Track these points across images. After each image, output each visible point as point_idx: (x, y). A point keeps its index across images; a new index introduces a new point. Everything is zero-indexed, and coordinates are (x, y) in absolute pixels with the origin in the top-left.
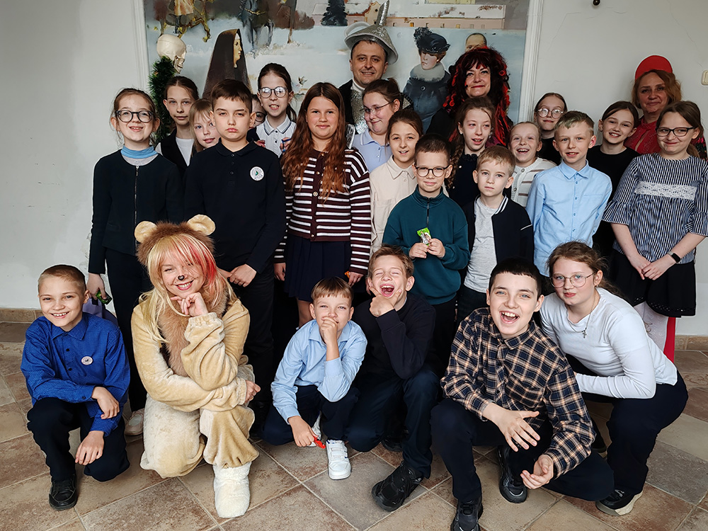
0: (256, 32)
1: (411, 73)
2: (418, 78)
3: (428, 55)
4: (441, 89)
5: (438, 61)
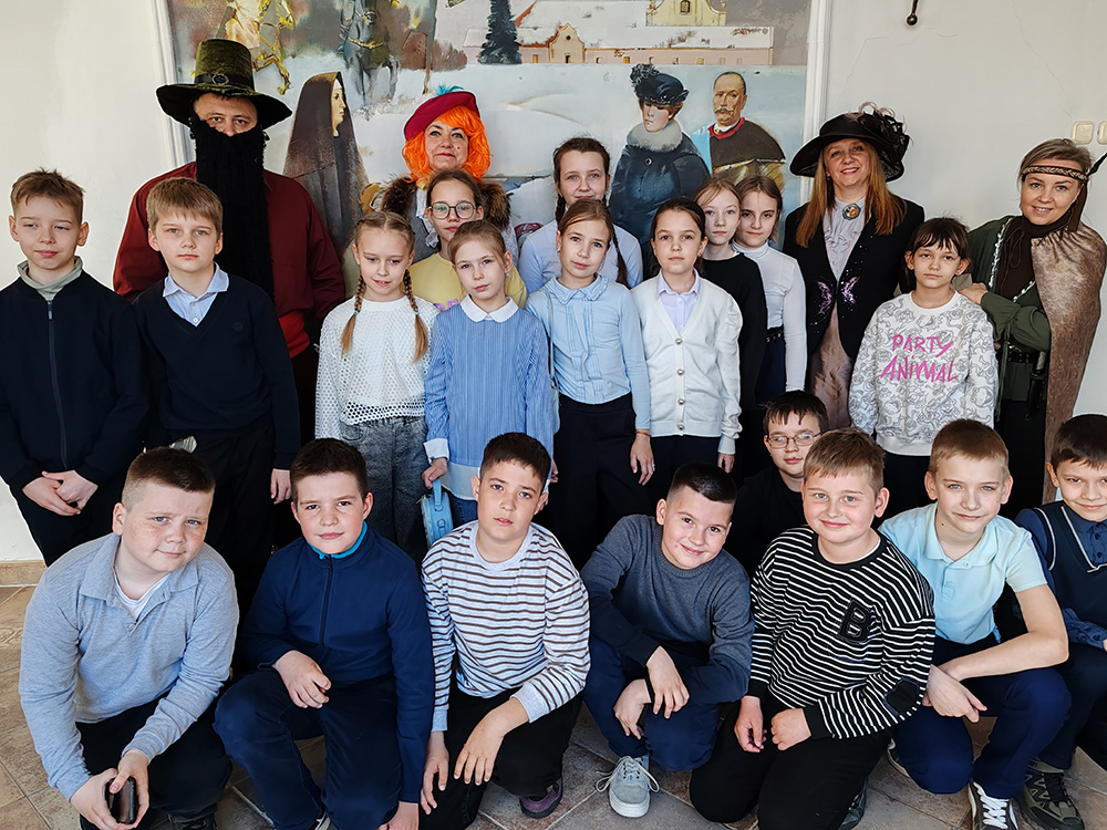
0: (369, 75)
1: (629, 137)
2: (641, 144)
3: (654, 108)
4: (677, 163)
5: (670, 117)
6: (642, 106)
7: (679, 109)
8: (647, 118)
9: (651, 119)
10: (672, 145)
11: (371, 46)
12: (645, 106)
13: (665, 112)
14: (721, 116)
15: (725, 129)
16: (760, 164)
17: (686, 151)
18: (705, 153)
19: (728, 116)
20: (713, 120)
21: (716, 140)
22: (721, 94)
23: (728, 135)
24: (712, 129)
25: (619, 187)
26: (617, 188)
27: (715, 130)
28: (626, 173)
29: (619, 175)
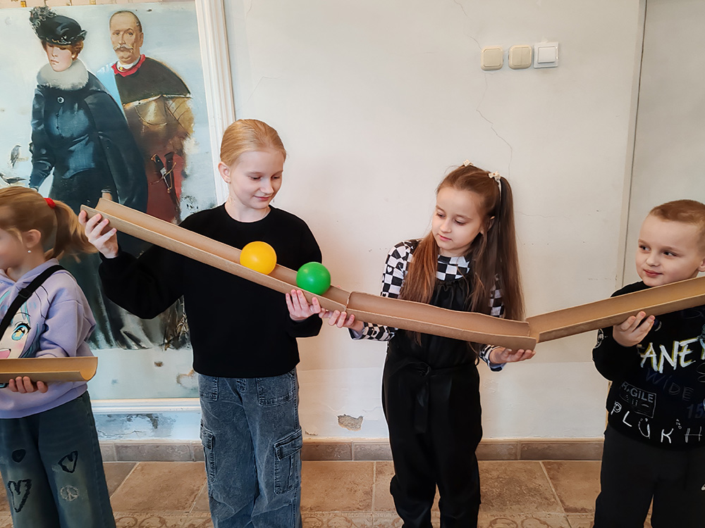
1: (39, 77)
2: (50, 84)
3: (56, 50)
4: (89, 100)
5: (73, 57)
6: (45, 48)
7: (80, 49)
8: (52, 58)
9: (56, 59)
10: (80, 83)
12: (48, 47)
13: (68, 52)
14: (122, 54)
15: (128, 66)
16: (167, 99)
17: (94, 88)
18: (113, 90)
19: (128, 54)
20: (115, 58)
21: (121, 78)
22: (117, 33)
23: (132, 72)
24: (115, 67)
25: (38, 124)
26: (36, 126)
27: (118, 67)
28: (43, 111)
29: (36, 113)
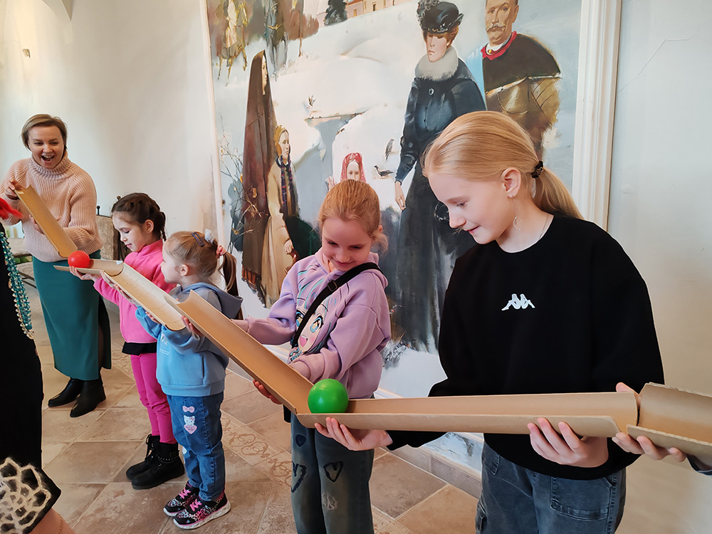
0: (276, 49)
1: (417, 70)
2: (425, 76)
3: (435, 38)
4: (455, 90)
5: (448, 44)
6: (426, 39)
7: (455, 35)
9: (433, 49)
11: (276, 28)
13: (444, 40)
14: (493, 34)
15: (496, 48)
16: (532, 82)
17: (462, 76)
18: (478, 76)
19: (500, 33)
20: (486, 40)
21: (487, 61)
22: (492, 10)
23: (501, 54)
25: (410, 118)
26: (408, 119)
27: (487, 50)
28: (415, 104)
29: (410, 106)
